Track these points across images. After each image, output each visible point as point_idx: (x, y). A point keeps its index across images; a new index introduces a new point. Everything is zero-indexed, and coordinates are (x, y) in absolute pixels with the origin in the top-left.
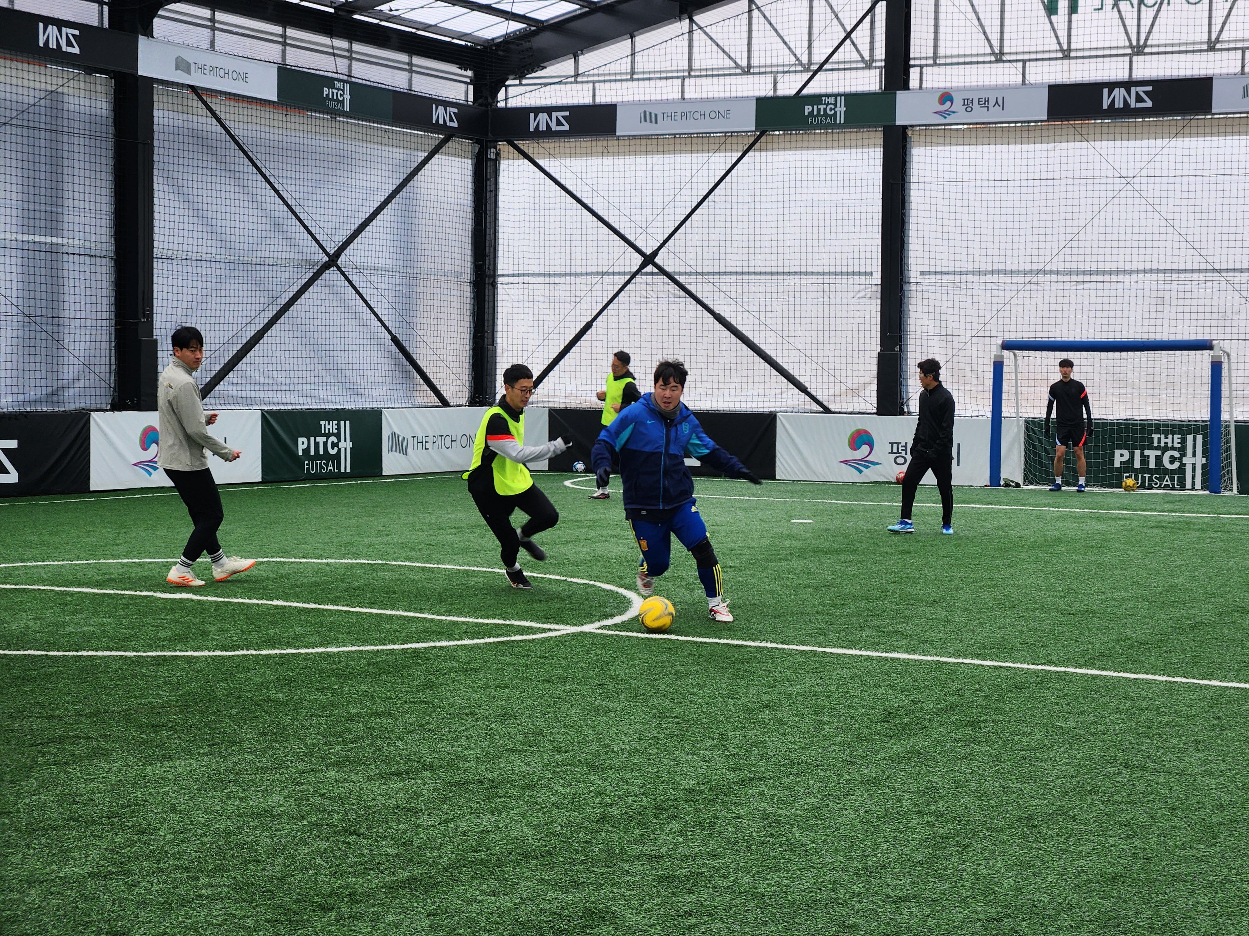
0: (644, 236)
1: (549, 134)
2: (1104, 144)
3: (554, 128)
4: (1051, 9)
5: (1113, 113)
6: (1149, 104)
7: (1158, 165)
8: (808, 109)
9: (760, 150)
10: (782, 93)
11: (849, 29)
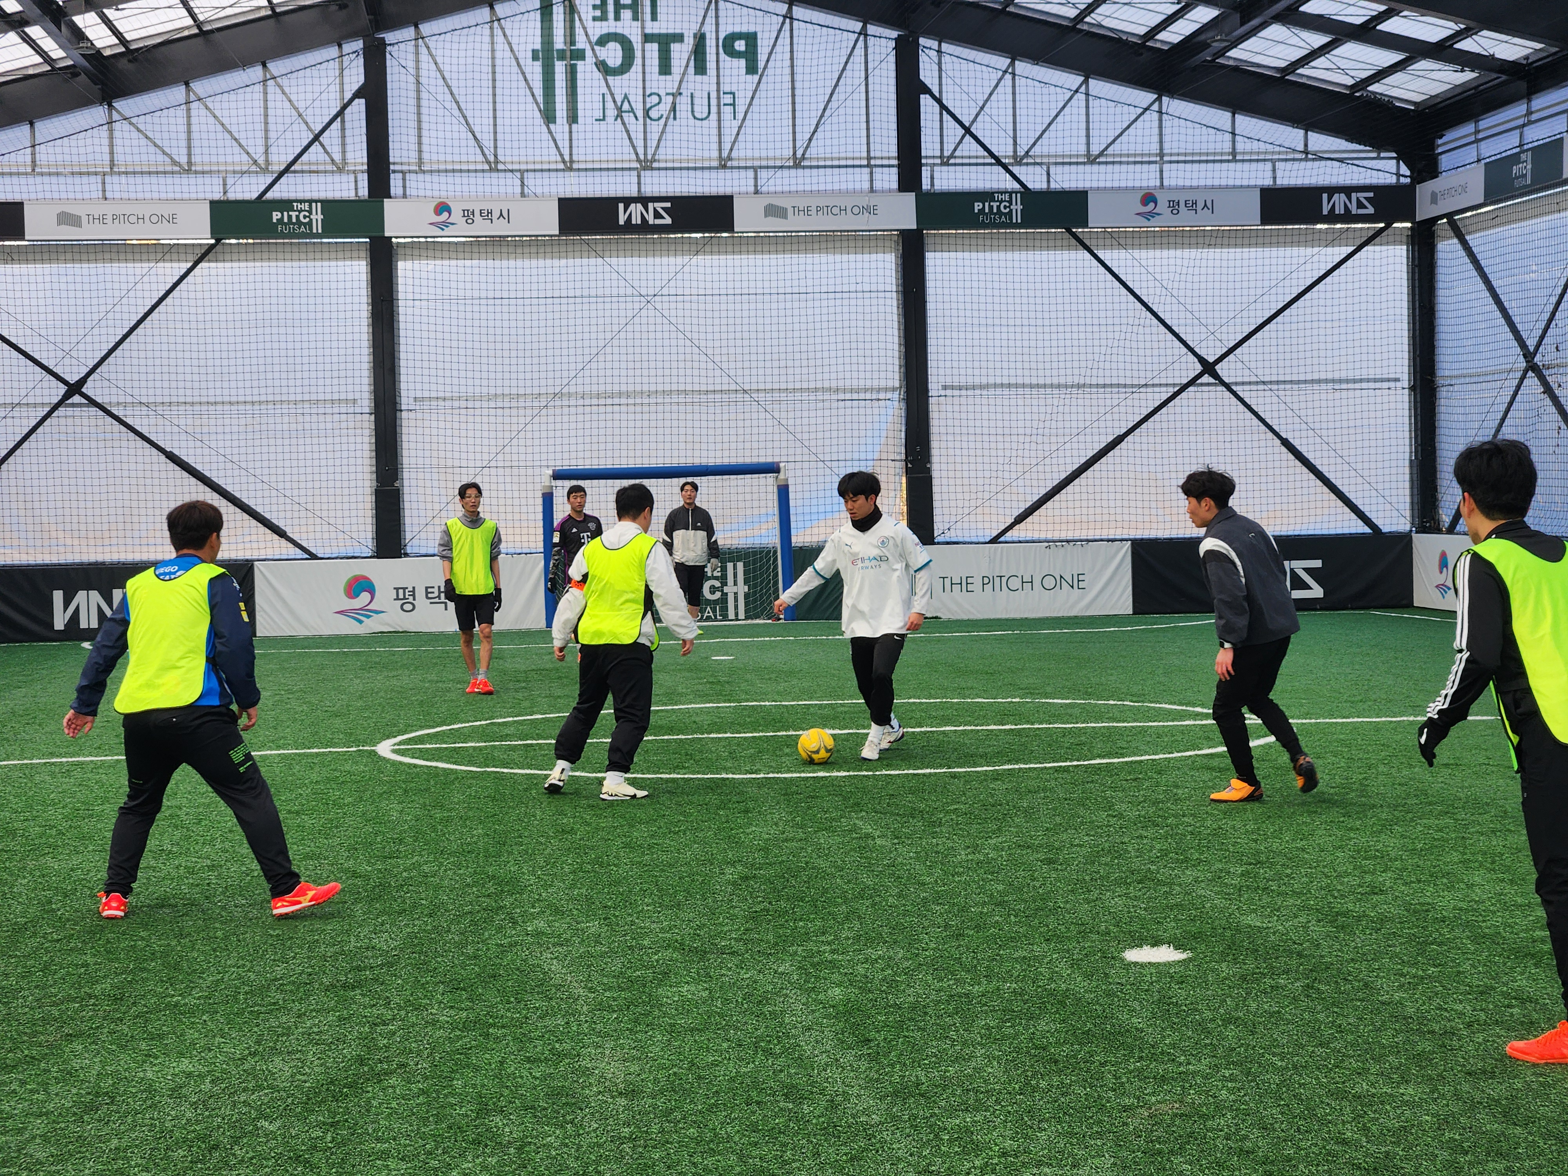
0: (66, 361)
2: (622, 260)
4: (549, 117)
5: (629, 229)
6: (668, 220)
7: (680, 284)
8: (276, 216)
9: (216, 261)
10: (240, 196)
11: (318, 128)
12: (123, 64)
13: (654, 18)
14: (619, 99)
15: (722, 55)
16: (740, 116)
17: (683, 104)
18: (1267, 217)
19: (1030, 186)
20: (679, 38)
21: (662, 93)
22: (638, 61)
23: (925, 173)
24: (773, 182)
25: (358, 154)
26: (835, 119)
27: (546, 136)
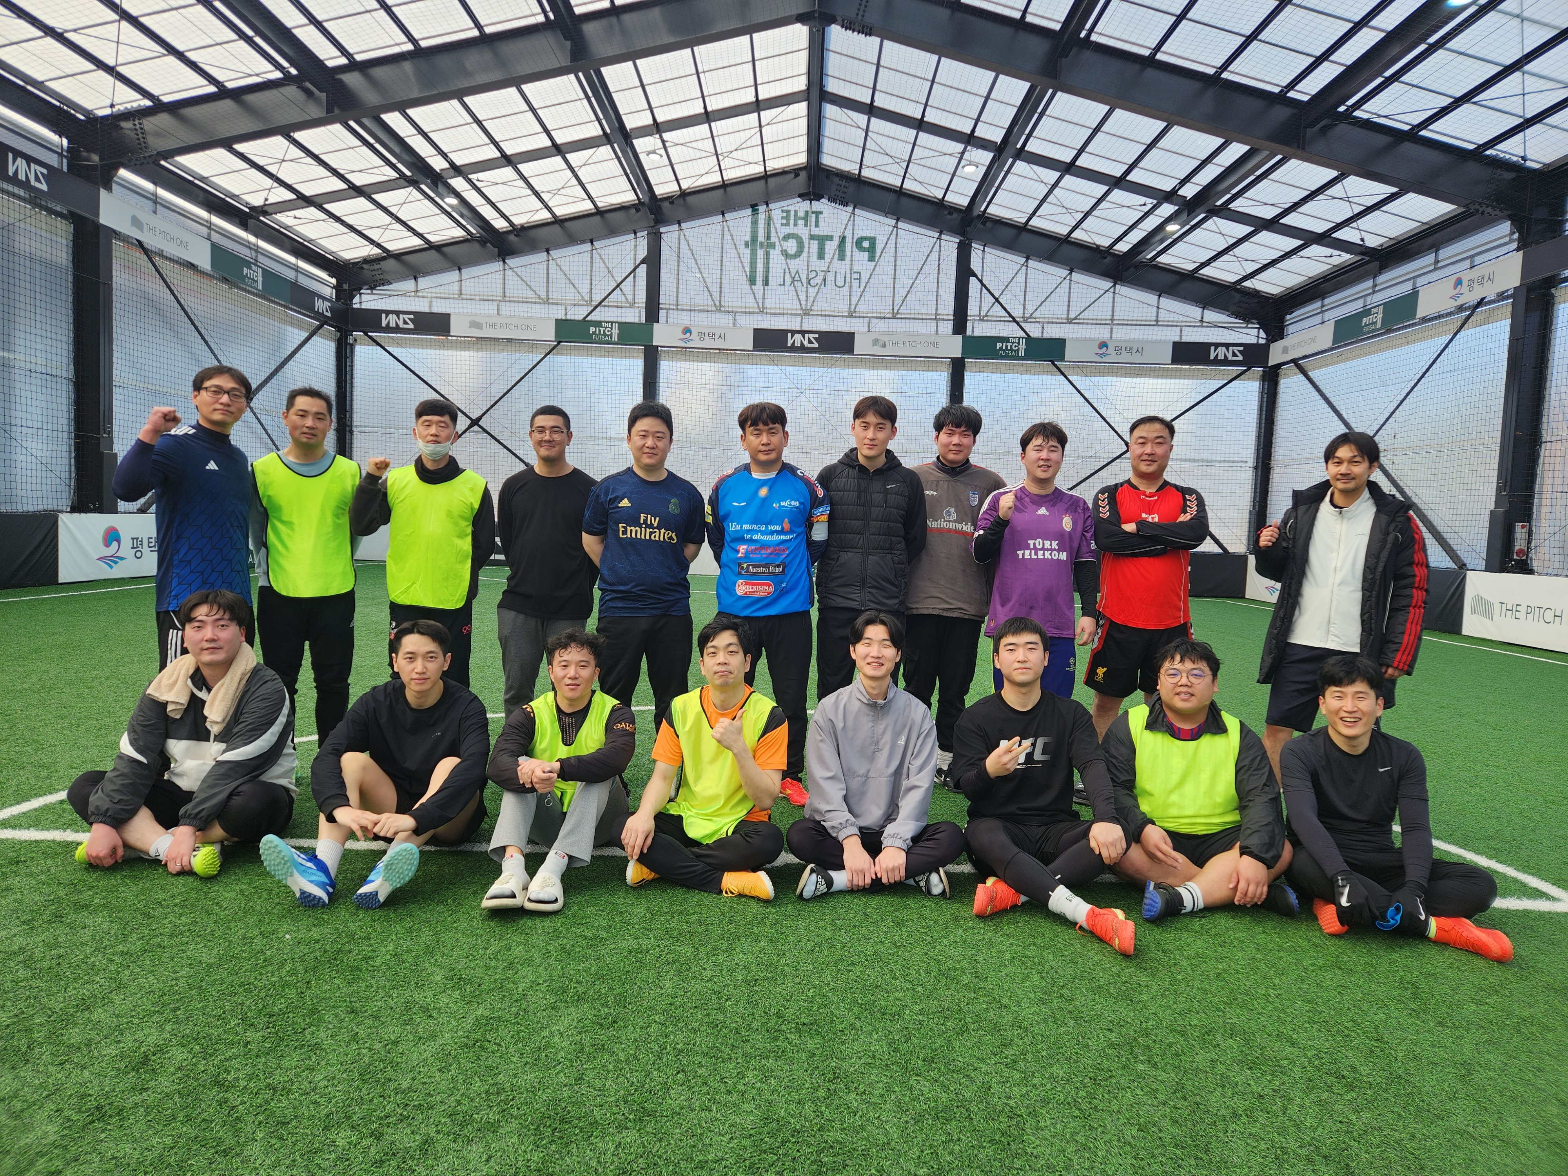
0: (472, 406)
1: (397, 329)
3: (401, 325)
4: (752, 281)
5: (793, 349)
6: (816, 345)
8: (592, 329)
9: (558, 354)
10: (572, 318)
11: (619, 280)
12: (512, 238)
13: (817, 226)
14: (793, 272)
15: (855, 249)
16: (863, 285)
17: (830, 277)
18: (1176, 360)
19: (1032, 335)
20: (830, 238)
21: (818, 269)
22: (806, 250)
23: (969, 324)
24: (879, 326)
25: (641, 297)
26: (918, 289)
27: (750, 291)
